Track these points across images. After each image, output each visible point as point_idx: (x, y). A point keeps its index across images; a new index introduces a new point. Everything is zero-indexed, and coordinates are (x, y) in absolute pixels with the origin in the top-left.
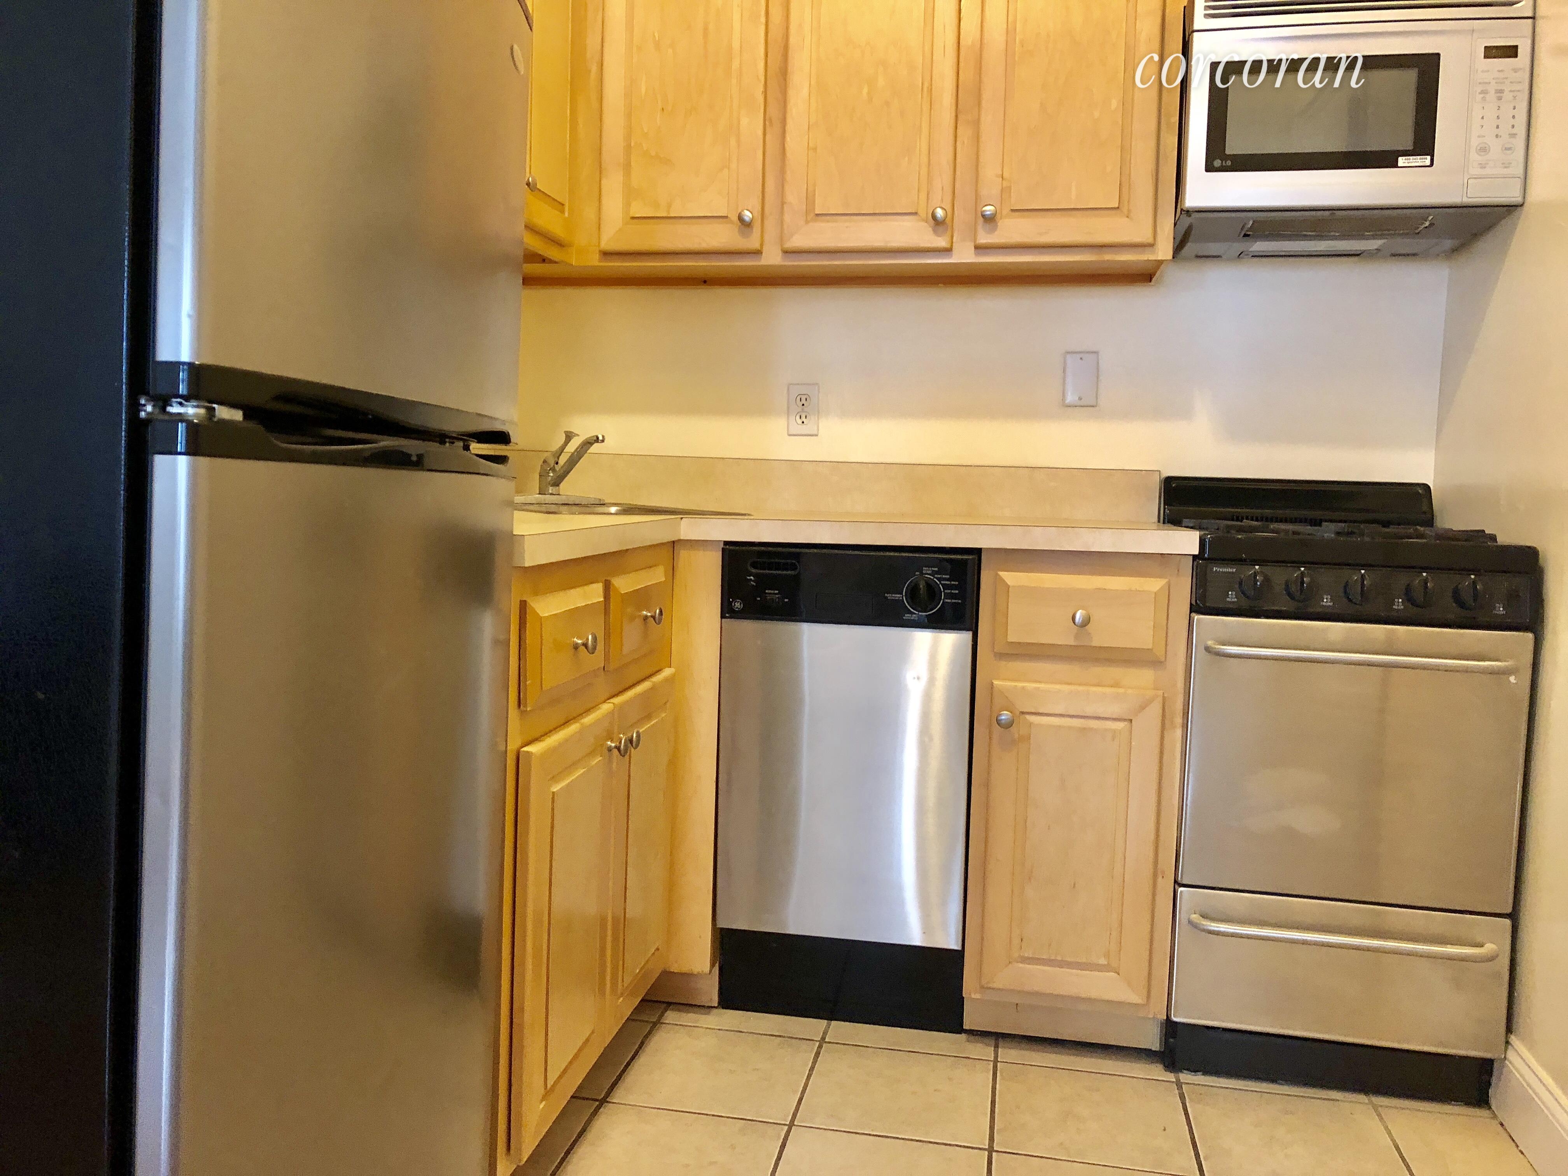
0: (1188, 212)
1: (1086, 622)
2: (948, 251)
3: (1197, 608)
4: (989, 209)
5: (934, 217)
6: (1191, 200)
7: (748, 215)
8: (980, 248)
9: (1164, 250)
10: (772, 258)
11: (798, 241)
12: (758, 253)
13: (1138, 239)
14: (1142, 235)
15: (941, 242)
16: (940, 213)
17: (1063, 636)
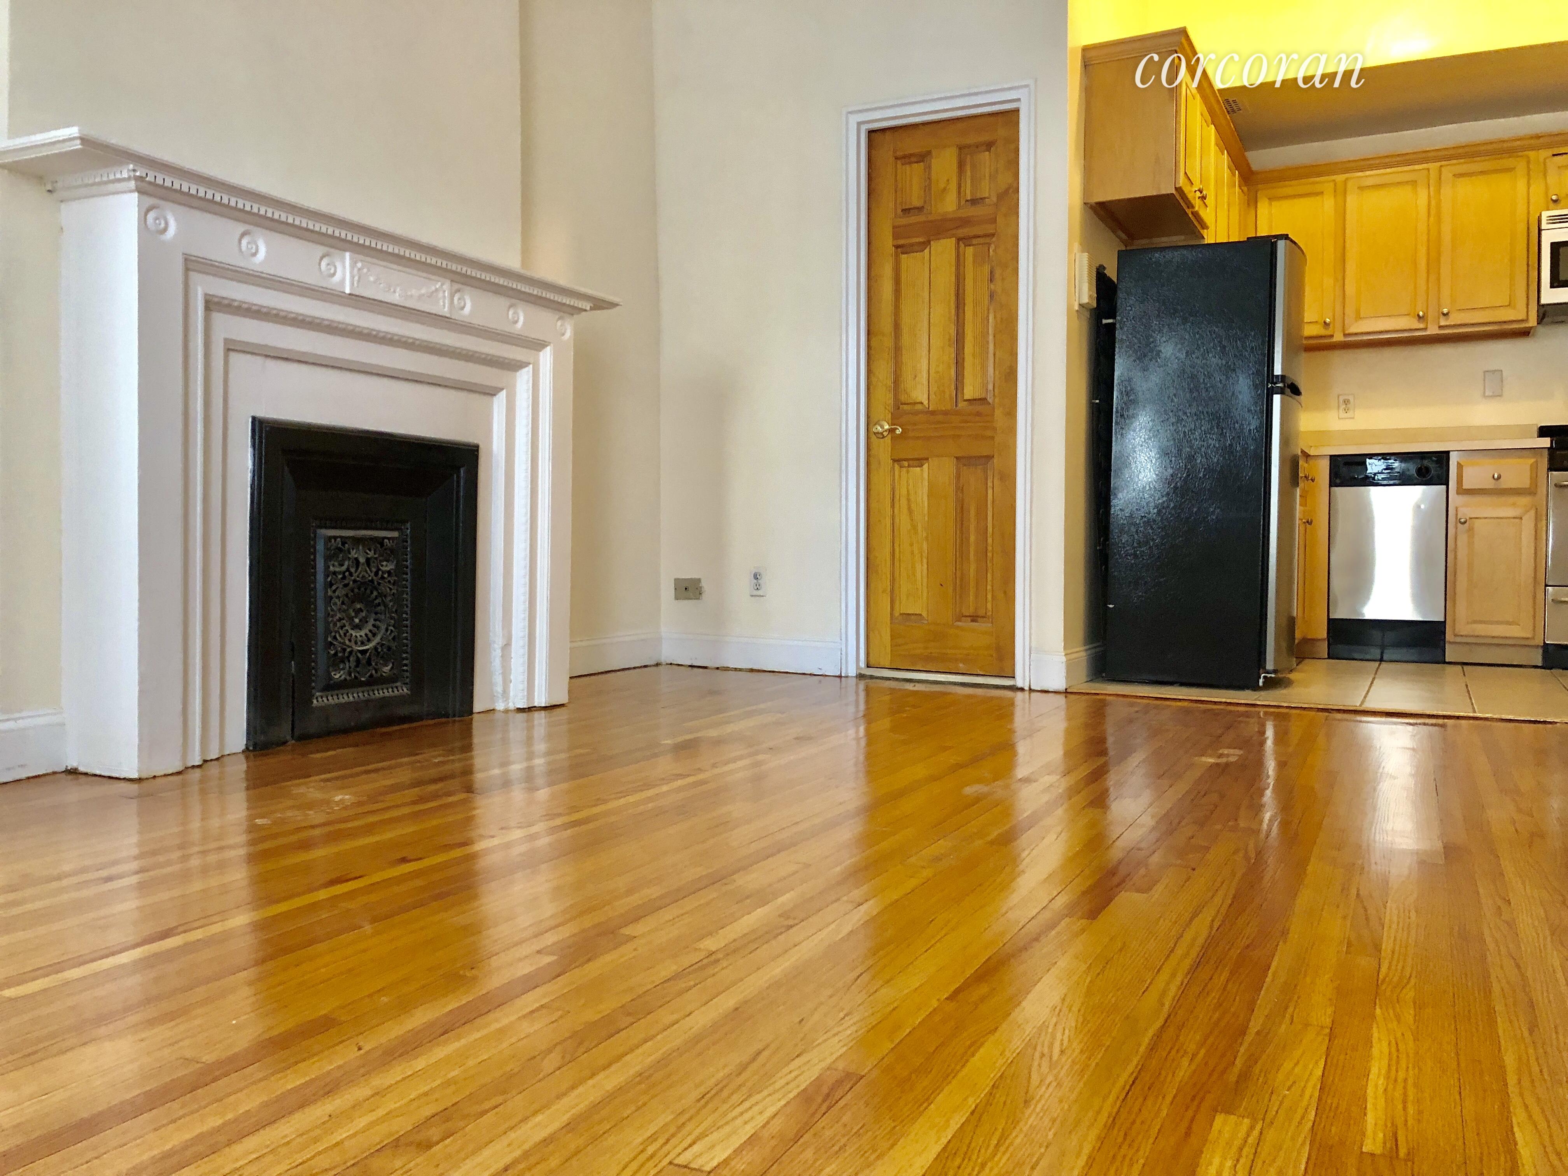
0: (1543, 305)
1: (1499, 477)
2: (1425, 329)
3: (1551, 469)
4: (1445, 311)
5: (1418, 315)
6: (1543, 301)
7: (1328, 320)
8: (1440, 327)
9: (1533, 322)
10: (1339, 337)
11: (1353, 329)
12: (1332, 336)
13: (1520, 318)
14: (1522, 316)
15: (1422, 326)
16: (1421, 314)
17: (1490, 484)
